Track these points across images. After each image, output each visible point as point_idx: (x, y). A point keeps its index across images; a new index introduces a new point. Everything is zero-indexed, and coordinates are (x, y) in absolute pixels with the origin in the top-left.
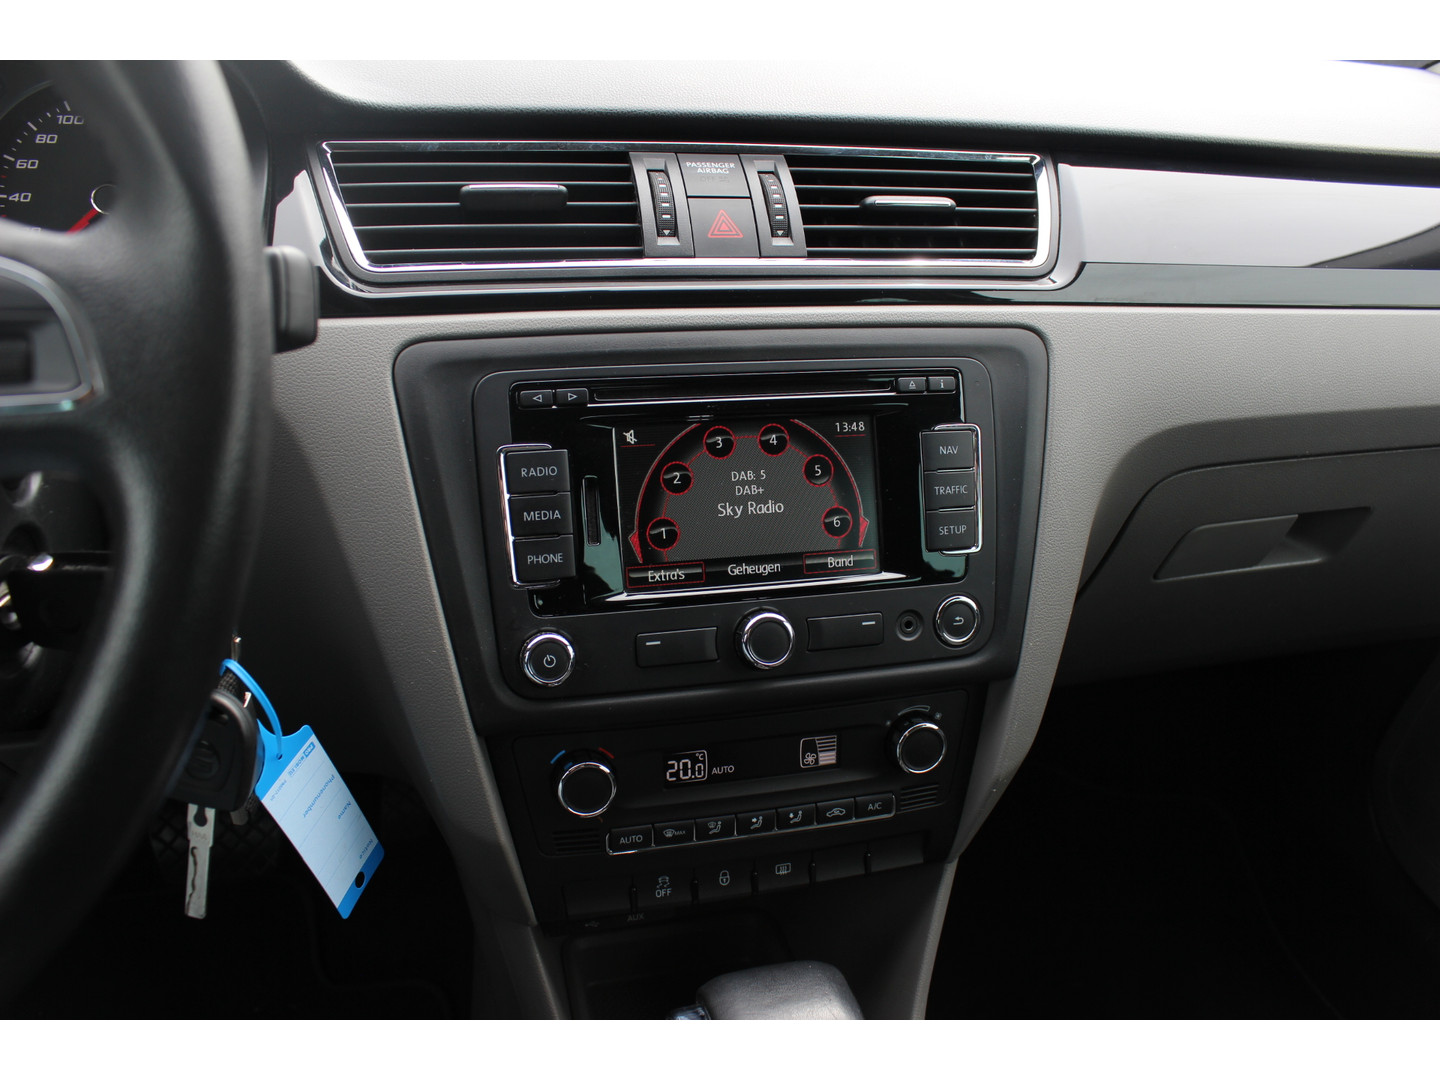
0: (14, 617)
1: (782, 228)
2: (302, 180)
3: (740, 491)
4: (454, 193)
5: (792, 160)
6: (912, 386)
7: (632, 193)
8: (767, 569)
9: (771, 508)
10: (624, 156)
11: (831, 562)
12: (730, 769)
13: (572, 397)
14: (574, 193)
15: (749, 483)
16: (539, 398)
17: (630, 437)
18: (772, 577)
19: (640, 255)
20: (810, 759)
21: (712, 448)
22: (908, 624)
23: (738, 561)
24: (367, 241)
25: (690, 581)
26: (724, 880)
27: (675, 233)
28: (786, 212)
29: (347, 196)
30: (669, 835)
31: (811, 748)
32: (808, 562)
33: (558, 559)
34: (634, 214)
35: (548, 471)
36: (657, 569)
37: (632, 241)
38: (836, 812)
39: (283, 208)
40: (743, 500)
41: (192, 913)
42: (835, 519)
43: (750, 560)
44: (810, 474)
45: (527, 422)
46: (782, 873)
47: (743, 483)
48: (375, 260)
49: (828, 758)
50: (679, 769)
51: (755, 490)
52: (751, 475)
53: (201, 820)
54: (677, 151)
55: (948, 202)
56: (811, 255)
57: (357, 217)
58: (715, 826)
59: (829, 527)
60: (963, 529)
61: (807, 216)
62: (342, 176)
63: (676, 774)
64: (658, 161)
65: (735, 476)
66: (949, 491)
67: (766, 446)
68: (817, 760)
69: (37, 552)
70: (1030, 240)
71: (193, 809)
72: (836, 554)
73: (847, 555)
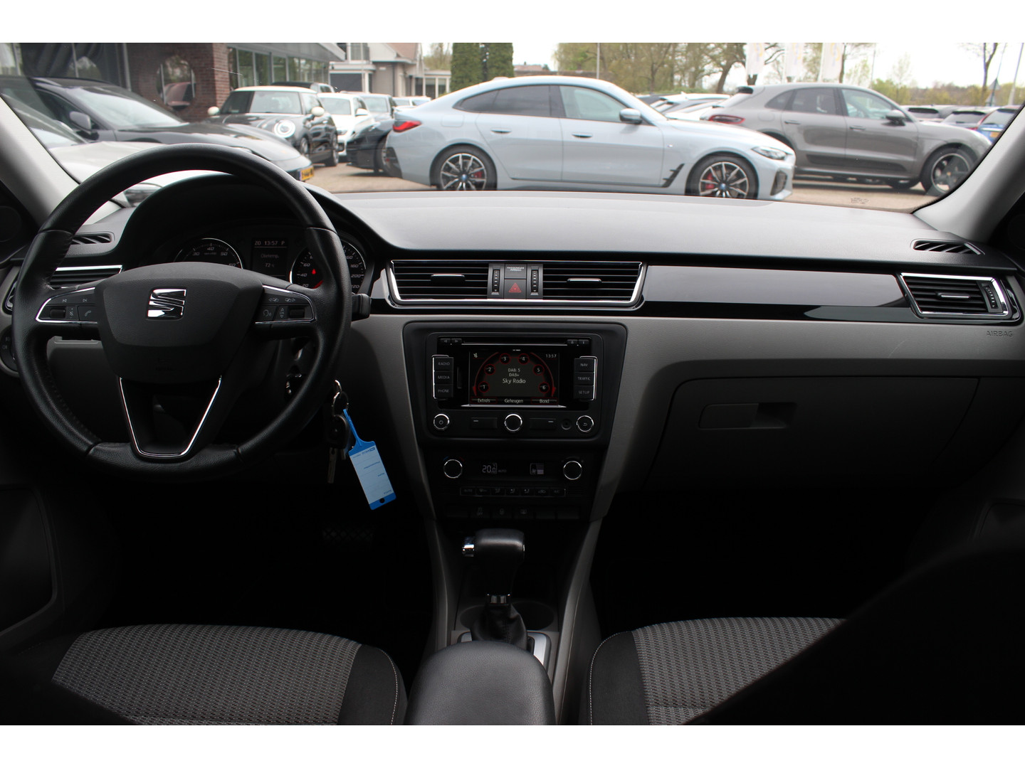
0: (290, 391)
1: (534, 289)
2: (383, 272)
3: (510, 375)
4: (429, 277)
5: (545, 265)
6: (572, 343)
7: (486, 277)
8: (519, 401)
9: (522, 381)
10: (487, 265)
11: (541, 401)
12: (504, 471)
13: (456, 341)
14: (467, 277)
15: (514, 373)
16: (446, 341)
17: (476, 355)
18: (519, 404)
19: (486, 298)
20: (534, 471)
21: (502, 360)
22: (567, 424)
23: (509, 398)
24: (401, 291)
25: (492, 403)
26: (502, 512)
27: (498, 291)
28: (537, 284)
29: (397, 277)
30: (481, 491)
31: (534, 467)
32: (533, 400)
33: (447, 391)
34: (486, 284)
35: (448, 364)
36: (481, 399)
37: (484, 294)
38: (542, 491)
39: (376, 283)
40: (512, 378)
41: (329, 482)
42: (544, 387)
43: (513, 398)
44: (535, 370)
45: (442, 348)
46: (524, 513)
47: (512, 373)
48: (402, 297)
49: (540, 472)
50: (487, 469)
51: (516, 375)
52: (515, 370)
53: (333, 452)
54: (505, 263)
55: (598, 280)
56: (544, 299)
57: (398, 284)
58: (498, 490)
59: (541, 389)
60: (588, 392)
61: (545, 285)
62: (395, 272)
63: (486, 470)
64: (497, 267)
65: (509, 370)
66: (584, 379)
67: (521, 361)
68: (536, 472)
69: (298, 372)
70: (630, 293)
71: (331, 449)
72: (543, 398)
73: (547, 399)
